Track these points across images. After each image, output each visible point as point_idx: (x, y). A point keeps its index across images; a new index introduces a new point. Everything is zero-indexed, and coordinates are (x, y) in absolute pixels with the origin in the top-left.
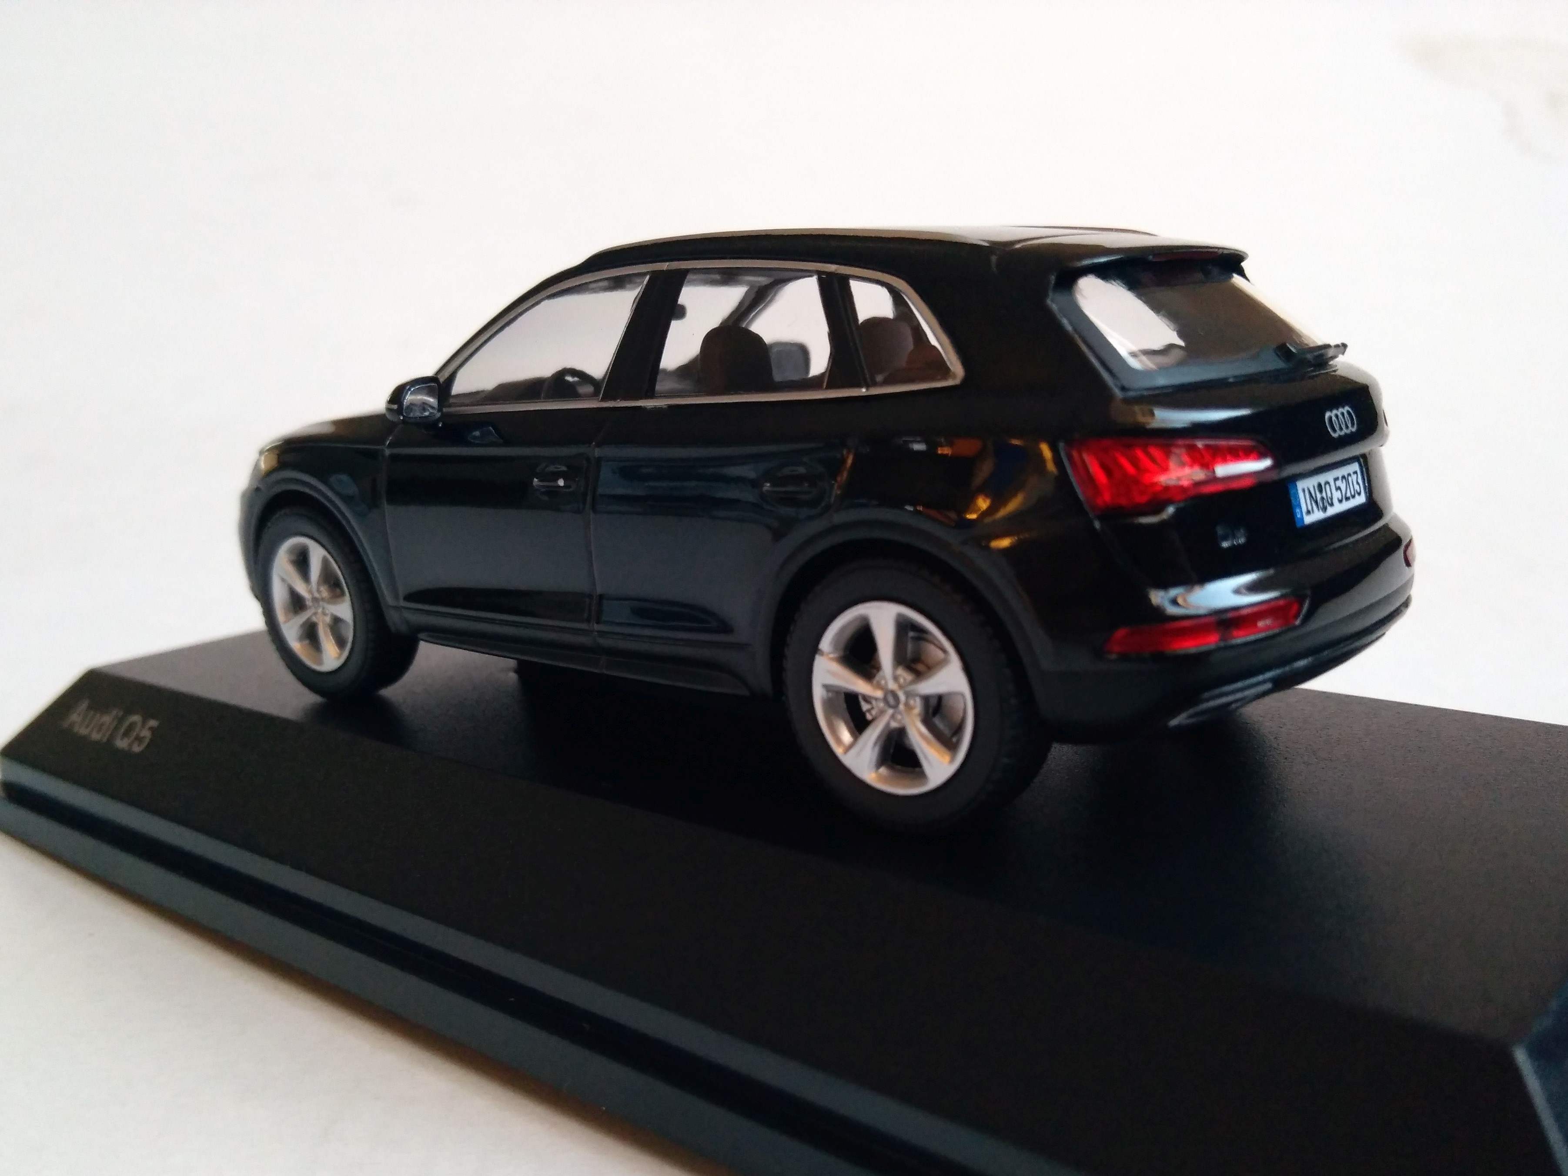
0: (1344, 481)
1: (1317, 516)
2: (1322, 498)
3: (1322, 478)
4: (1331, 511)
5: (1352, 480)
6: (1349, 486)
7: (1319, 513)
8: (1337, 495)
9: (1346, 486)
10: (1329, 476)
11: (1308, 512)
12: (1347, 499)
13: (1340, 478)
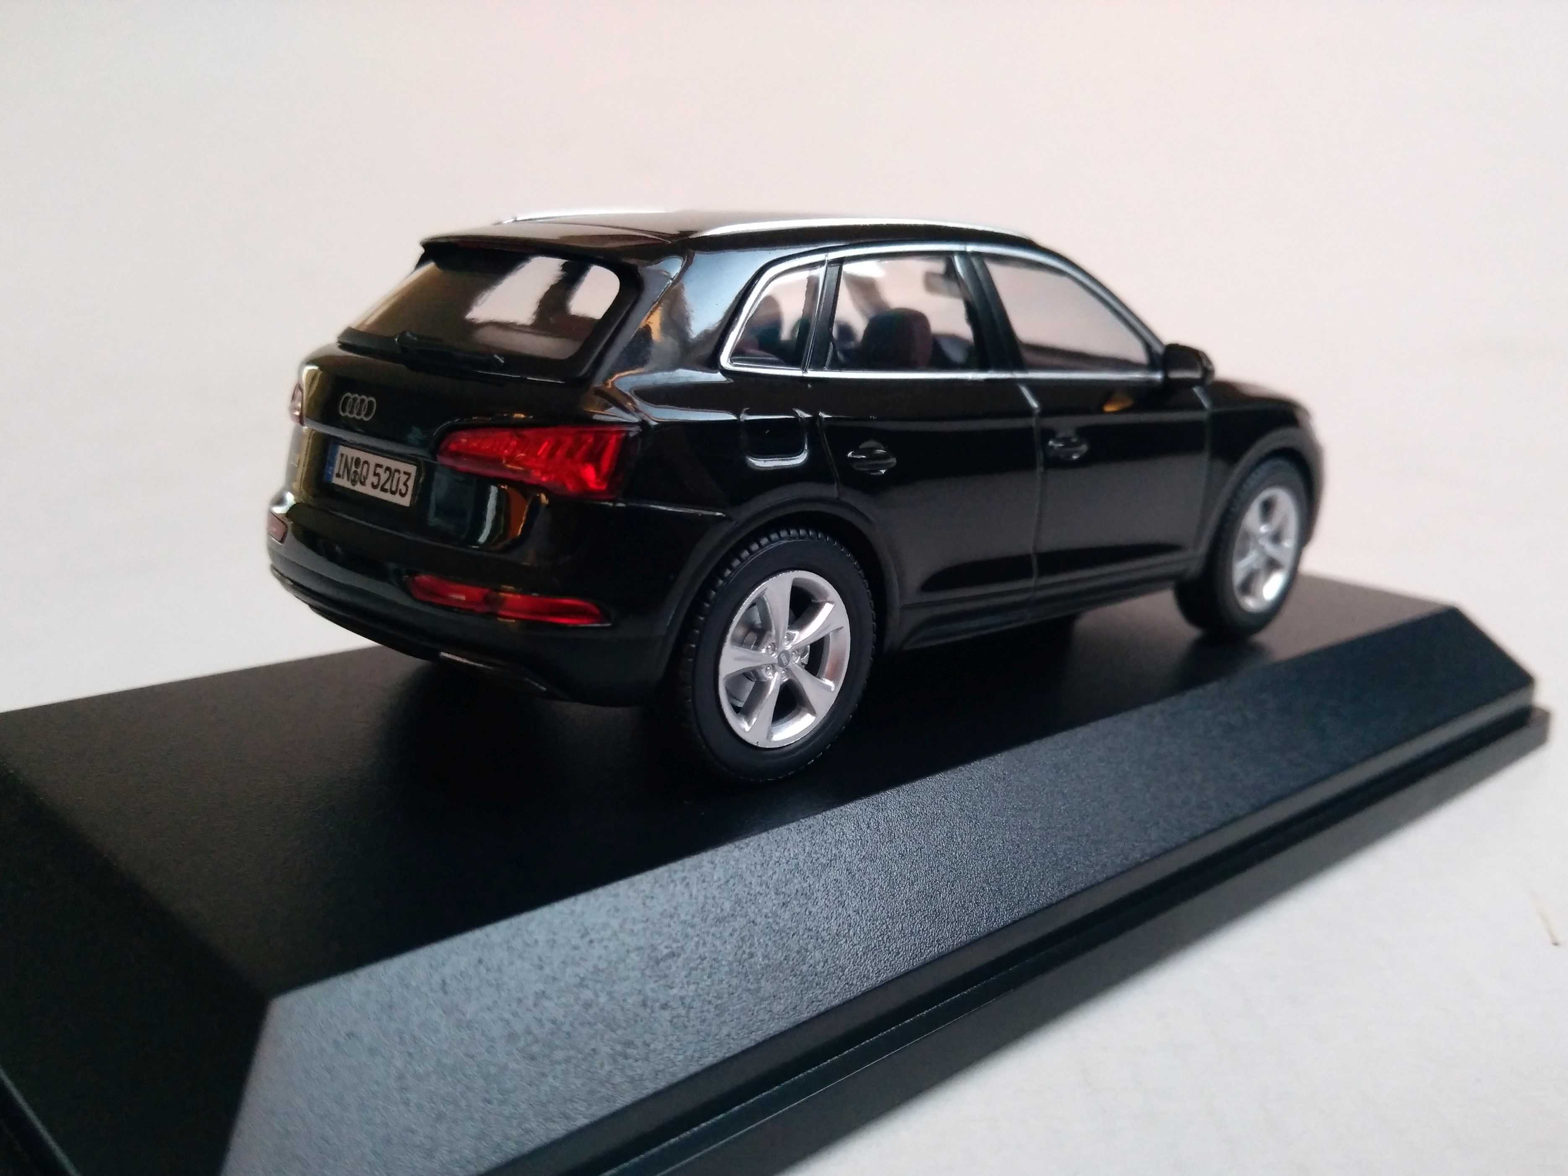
0: (388, 472)
1: (344, 482)
2: (355, 472)
3: (363, 456)
4: (358, 488)
5: (399, 478)
6: (392, 481)
7: (348, 482)
8: (372, 479)
9: (388, 480)
10: (373, 459)
11: (338, 475)
12: (383, 490)
13: (384, 468)
